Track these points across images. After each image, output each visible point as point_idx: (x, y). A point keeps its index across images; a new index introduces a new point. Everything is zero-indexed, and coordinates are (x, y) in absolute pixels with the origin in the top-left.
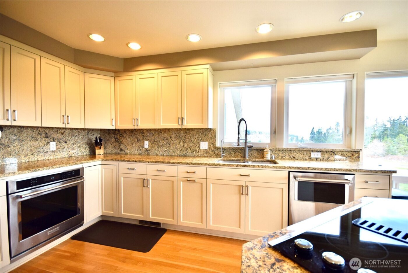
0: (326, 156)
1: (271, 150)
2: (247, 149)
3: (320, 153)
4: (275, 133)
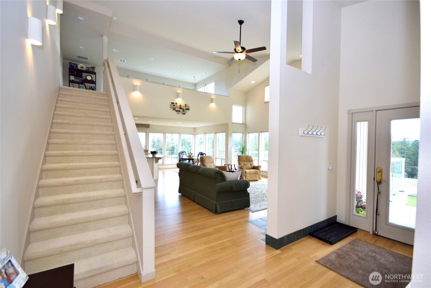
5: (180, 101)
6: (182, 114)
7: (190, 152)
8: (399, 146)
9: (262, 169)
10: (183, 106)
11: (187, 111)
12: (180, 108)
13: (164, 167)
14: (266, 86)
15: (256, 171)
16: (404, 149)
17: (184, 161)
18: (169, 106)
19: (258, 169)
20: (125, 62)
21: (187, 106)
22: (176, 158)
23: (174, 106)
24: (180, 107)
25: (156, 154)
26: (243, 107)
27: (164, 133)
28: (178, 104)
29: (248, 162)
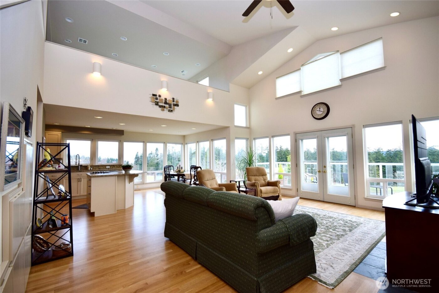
0: (112, 167)
1: (90, 166)
2: (79, 166)
3: (109, 166)
4: (92, 159)
5: (164, 93)
6: (169, 111)
7: (180, 166)
8: (375, 156)
9: (281, 186)
10: (169, 100)
11: (176, 107)
12: (166, 103)
13: (145, 186)
14: (277, 78)
15: (274, 189)
16: (379, 158)
17: (172, 178)
18: (150, 99)
19: (277, 186)
20: (87, 42)
21: (175, 100)
22: (161, 174)
23: (157, 99)
24: (165, 101)
25: (131, 169)
26: (246, 106)
27: (144, 142)
28: (162, 96)
29: (260, 176)
